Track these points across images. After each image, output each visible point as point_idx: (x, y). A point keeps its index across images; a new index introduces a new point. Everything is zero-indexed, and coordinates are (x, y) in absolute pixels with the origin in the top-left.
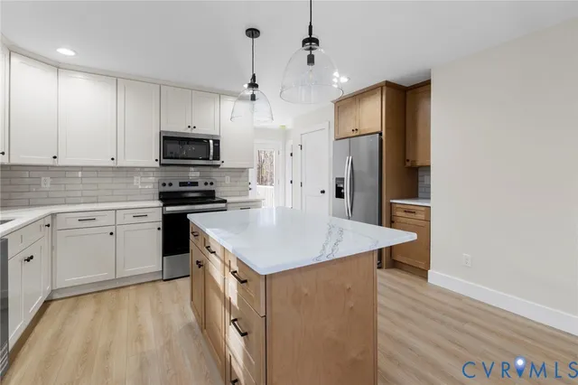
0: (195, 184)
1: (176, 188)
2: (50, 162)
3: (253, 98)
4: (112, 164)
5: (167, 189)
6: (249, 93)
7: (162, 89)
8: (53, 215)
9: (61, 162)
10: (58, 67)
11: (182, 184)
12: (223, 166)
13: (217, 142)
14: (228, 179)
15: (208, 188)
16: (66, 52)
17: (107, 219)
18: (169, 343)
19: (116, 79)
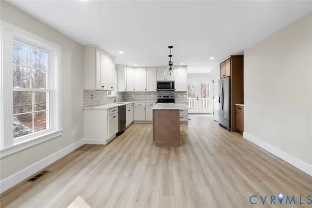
0: (168, 97)
1: (162, 98)
2: (133, 91)
3: (171, 69)
4: (145, 91)
5: (160, 98)
6: (170, 67)
7: (158, 69)
8: (134, 103)
9: (136, 91)
10: (134, 68)
11: (164, 97)
12: (175, 91)
13: (173, 83)
14: (179, 95)
15: (172, 98)
16: (135, 65)
17: (143, 105)
18: (145, 133)
19: (146, 68)
